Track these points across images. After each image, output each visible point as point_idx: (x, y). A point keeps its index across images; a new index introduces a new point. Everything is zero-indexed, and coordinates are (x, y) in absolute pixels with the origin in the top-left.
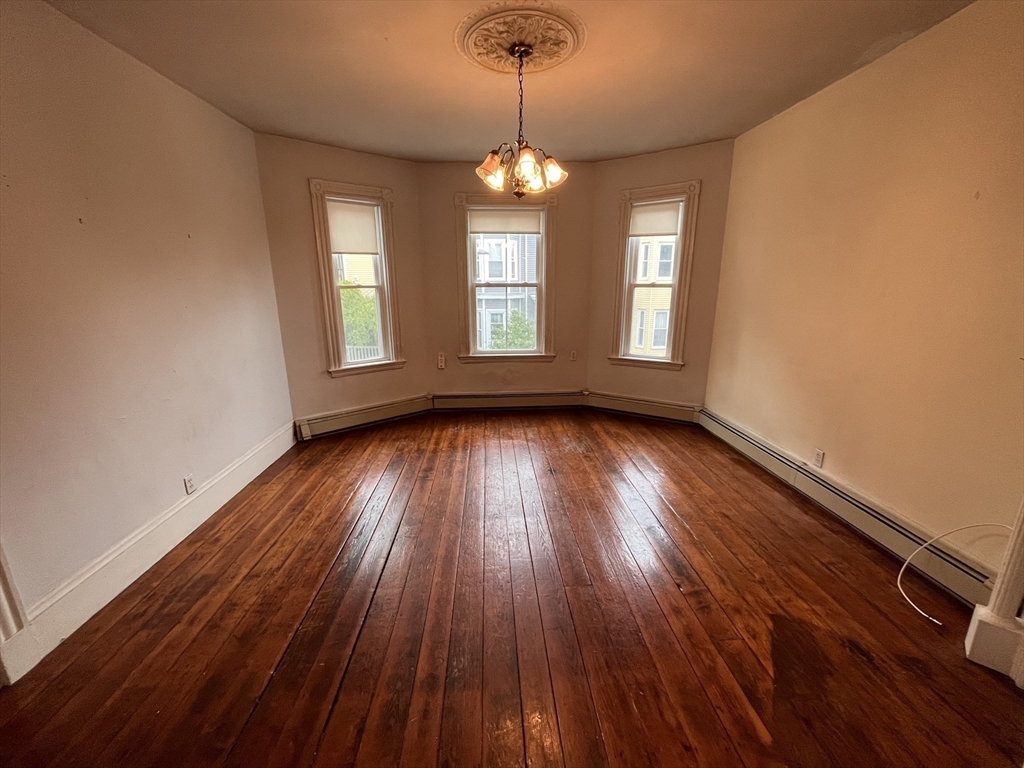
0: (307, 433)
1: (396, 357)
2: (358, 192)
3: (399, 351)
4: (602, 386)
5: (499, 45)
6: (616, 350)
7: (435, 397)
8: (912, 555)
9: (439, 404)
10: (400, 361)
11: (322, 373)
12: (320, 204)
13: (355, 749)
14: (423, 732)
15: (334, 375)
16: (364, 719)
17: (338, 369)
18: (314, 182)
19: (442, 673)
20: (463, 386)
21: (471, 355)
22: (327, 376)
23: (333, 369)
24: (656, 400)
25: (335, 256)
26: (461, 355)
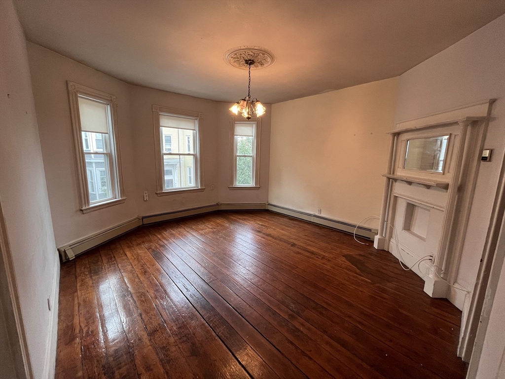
0: (71, 255)
1: (121, 197)
2: (97, 95)
3: (123, 192)
4: (225, 199)
5: (243, 57)
6: (232, 183)
7: (143, 218)
8: (355, 231)
9: (146, 222)
10: (123, 198)
11: (77, 211)
12: (74, 99)
13: (297, 348)
14: (309, 329)
15: (84, 212)
16: (287, 339)
17: (87, 207)
18: (70, 84)
19: (290, 312)
20: (158, 209)
21: (163, 192)
22: (80, 213)
23: (84, 208)
24: (250, 203)
25: (83, 133)
26: (158, 192)
